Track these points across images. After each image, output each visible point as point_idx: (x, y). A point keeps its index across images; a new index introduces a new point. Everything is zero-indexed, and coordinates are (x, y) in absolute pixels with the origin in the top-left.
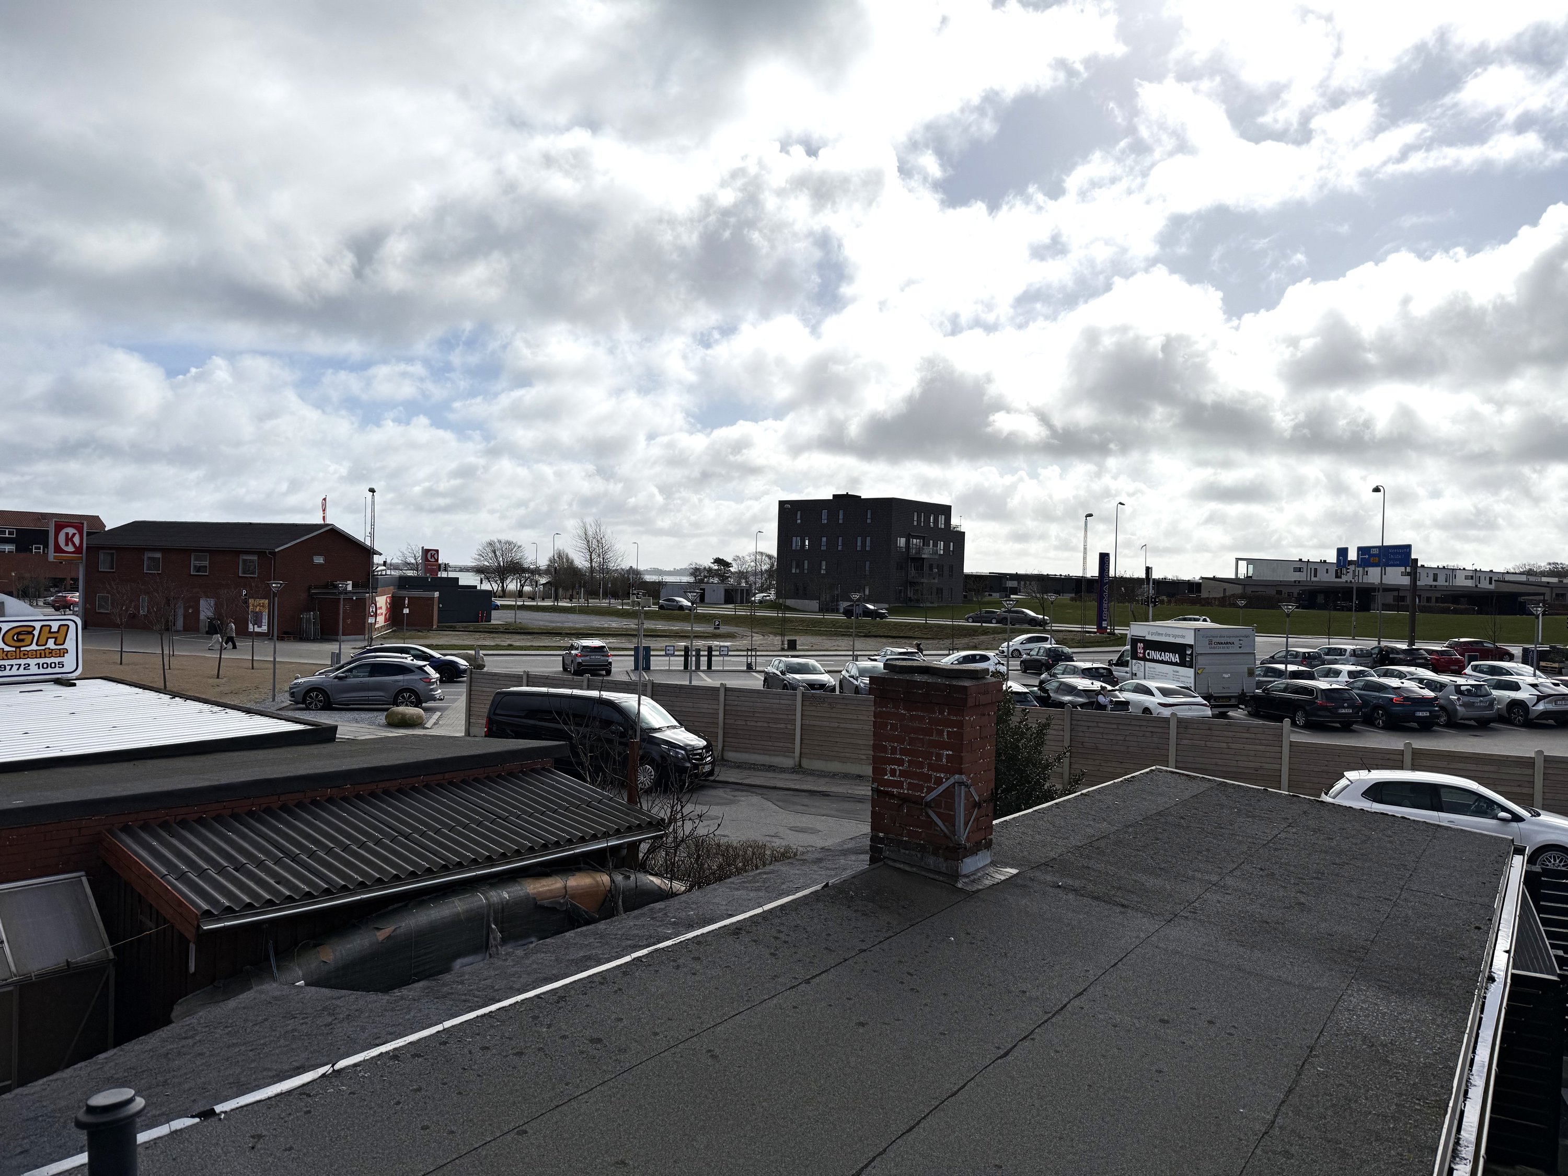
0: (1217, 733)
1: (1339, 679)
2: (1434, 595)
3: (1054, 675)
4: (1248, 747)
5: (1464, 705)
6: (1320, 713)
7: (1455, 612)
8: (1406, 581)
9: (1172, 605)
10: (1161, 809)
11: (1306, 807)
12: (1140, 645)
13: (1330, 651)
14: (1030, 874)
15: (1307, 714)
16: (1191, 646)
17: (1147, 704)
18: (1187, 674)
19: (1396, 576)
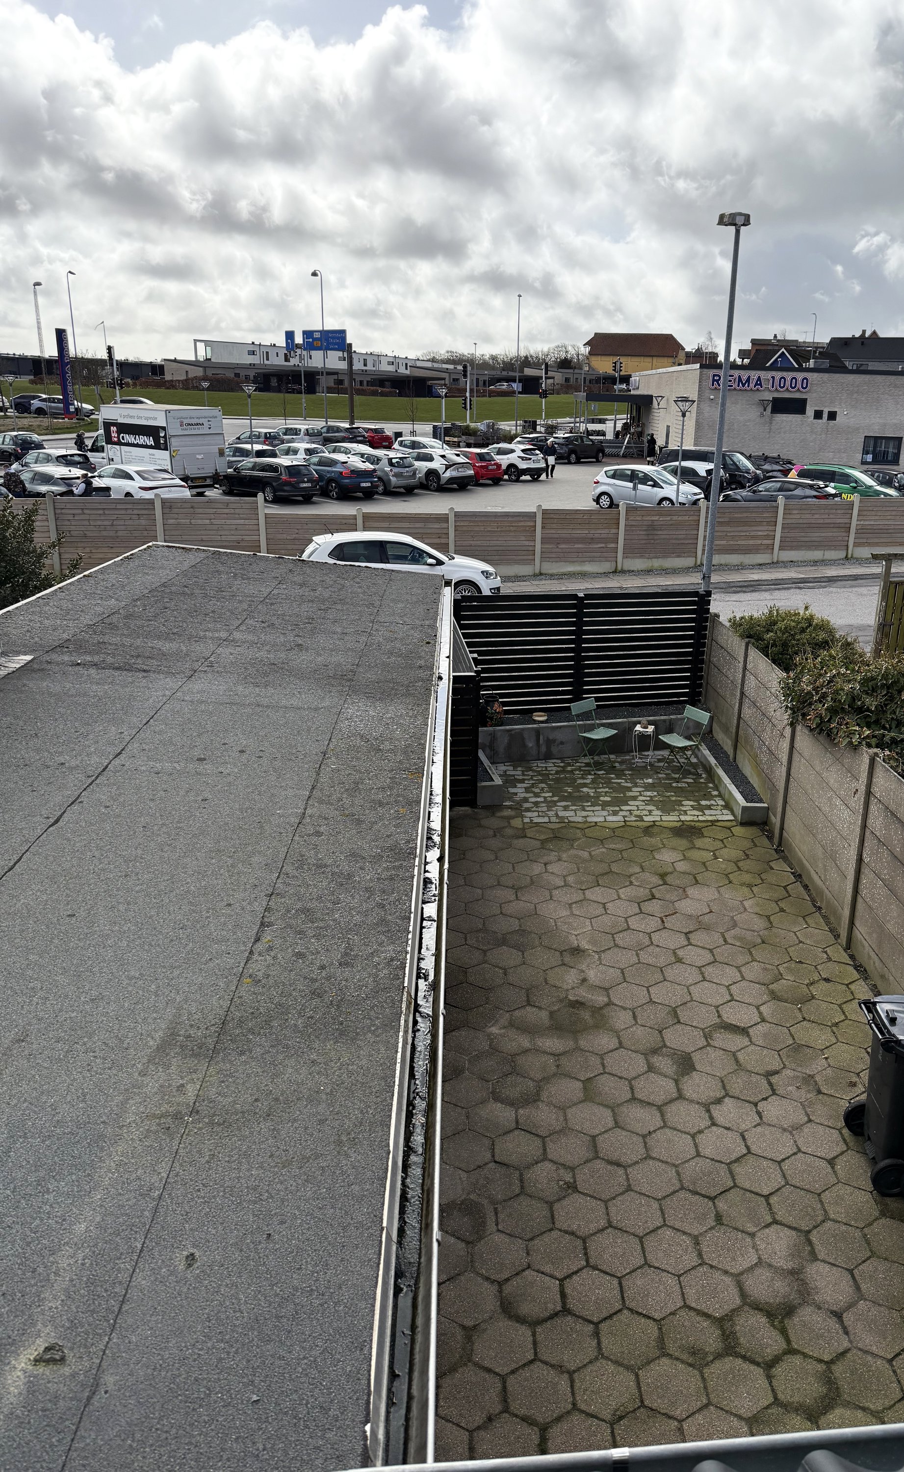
0: (200, 511)
1: (297, 456)
2: (366, 379)
3: (26, 465)
4: (228, 522)
5: (395, 475)
6: (285, 488)
7: (383, 394)
8: (343, 365)
9: (138, 388)
10: (163, 580)
11: (291, 566)
12: (113, 429)
13: (288, 431)
14: (47, 658)
15: (275, 491)
16: (164, 428)
17: (128, 489)
18: (162, 457)
19: (334, 361)
